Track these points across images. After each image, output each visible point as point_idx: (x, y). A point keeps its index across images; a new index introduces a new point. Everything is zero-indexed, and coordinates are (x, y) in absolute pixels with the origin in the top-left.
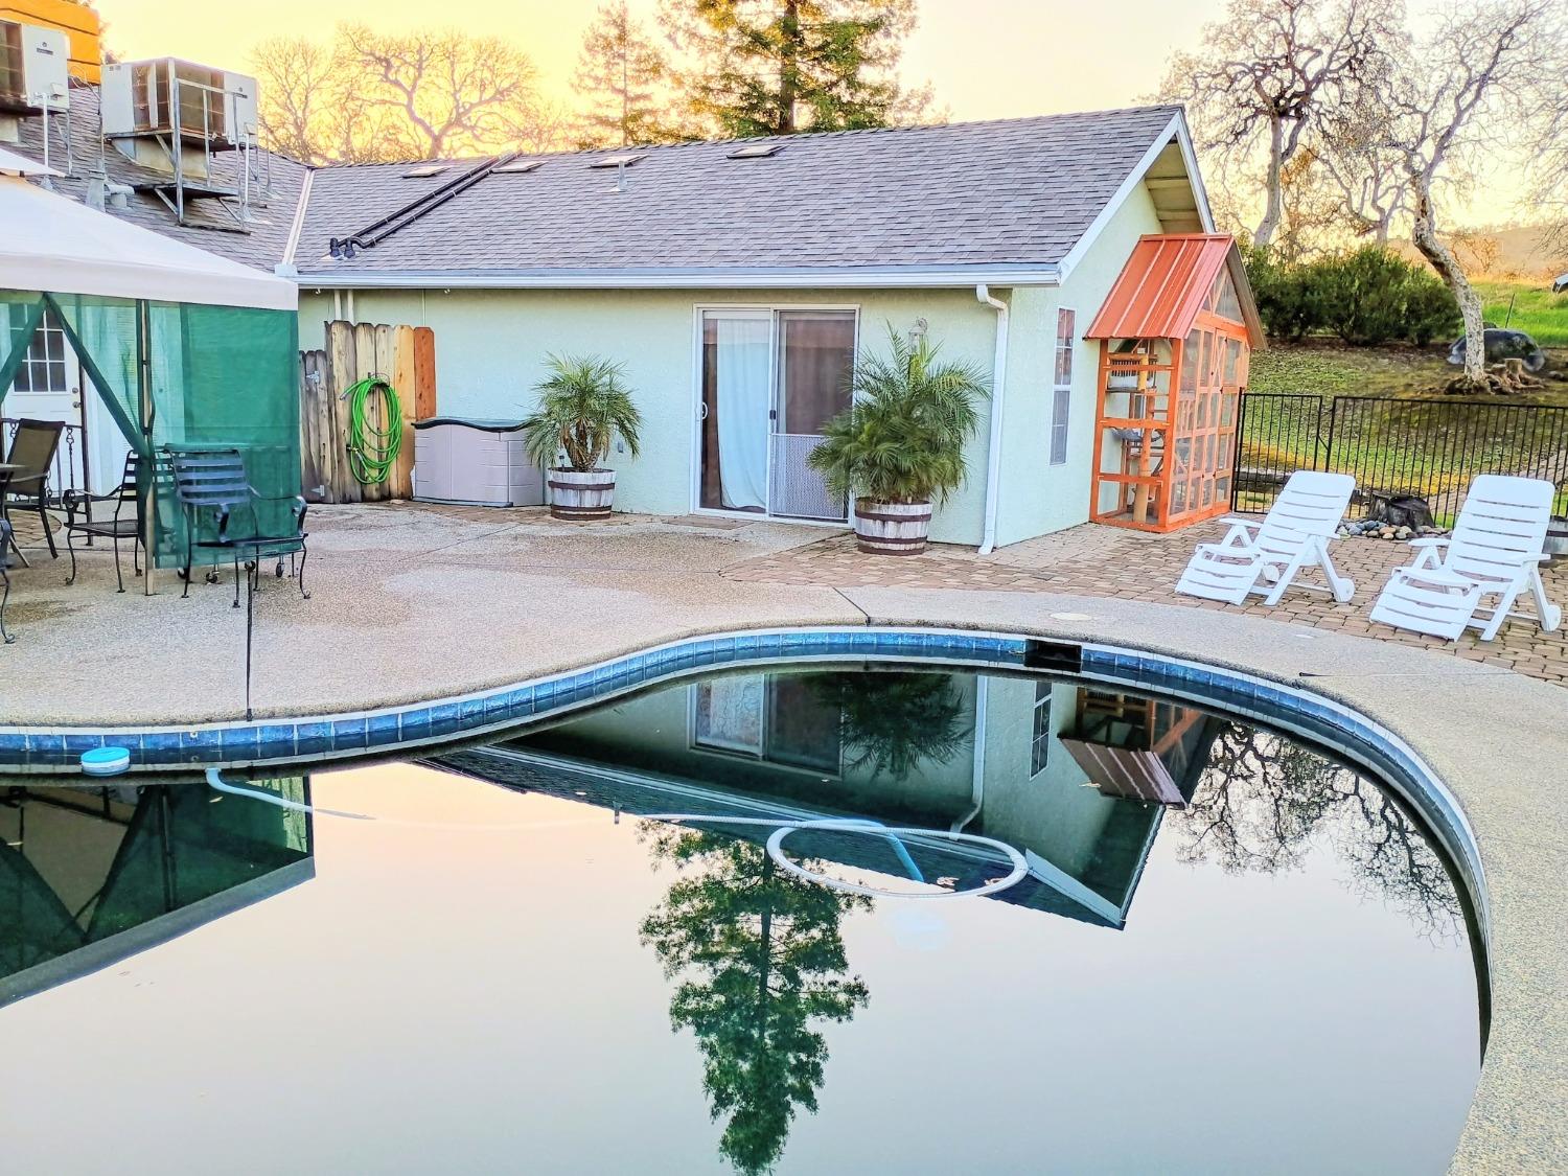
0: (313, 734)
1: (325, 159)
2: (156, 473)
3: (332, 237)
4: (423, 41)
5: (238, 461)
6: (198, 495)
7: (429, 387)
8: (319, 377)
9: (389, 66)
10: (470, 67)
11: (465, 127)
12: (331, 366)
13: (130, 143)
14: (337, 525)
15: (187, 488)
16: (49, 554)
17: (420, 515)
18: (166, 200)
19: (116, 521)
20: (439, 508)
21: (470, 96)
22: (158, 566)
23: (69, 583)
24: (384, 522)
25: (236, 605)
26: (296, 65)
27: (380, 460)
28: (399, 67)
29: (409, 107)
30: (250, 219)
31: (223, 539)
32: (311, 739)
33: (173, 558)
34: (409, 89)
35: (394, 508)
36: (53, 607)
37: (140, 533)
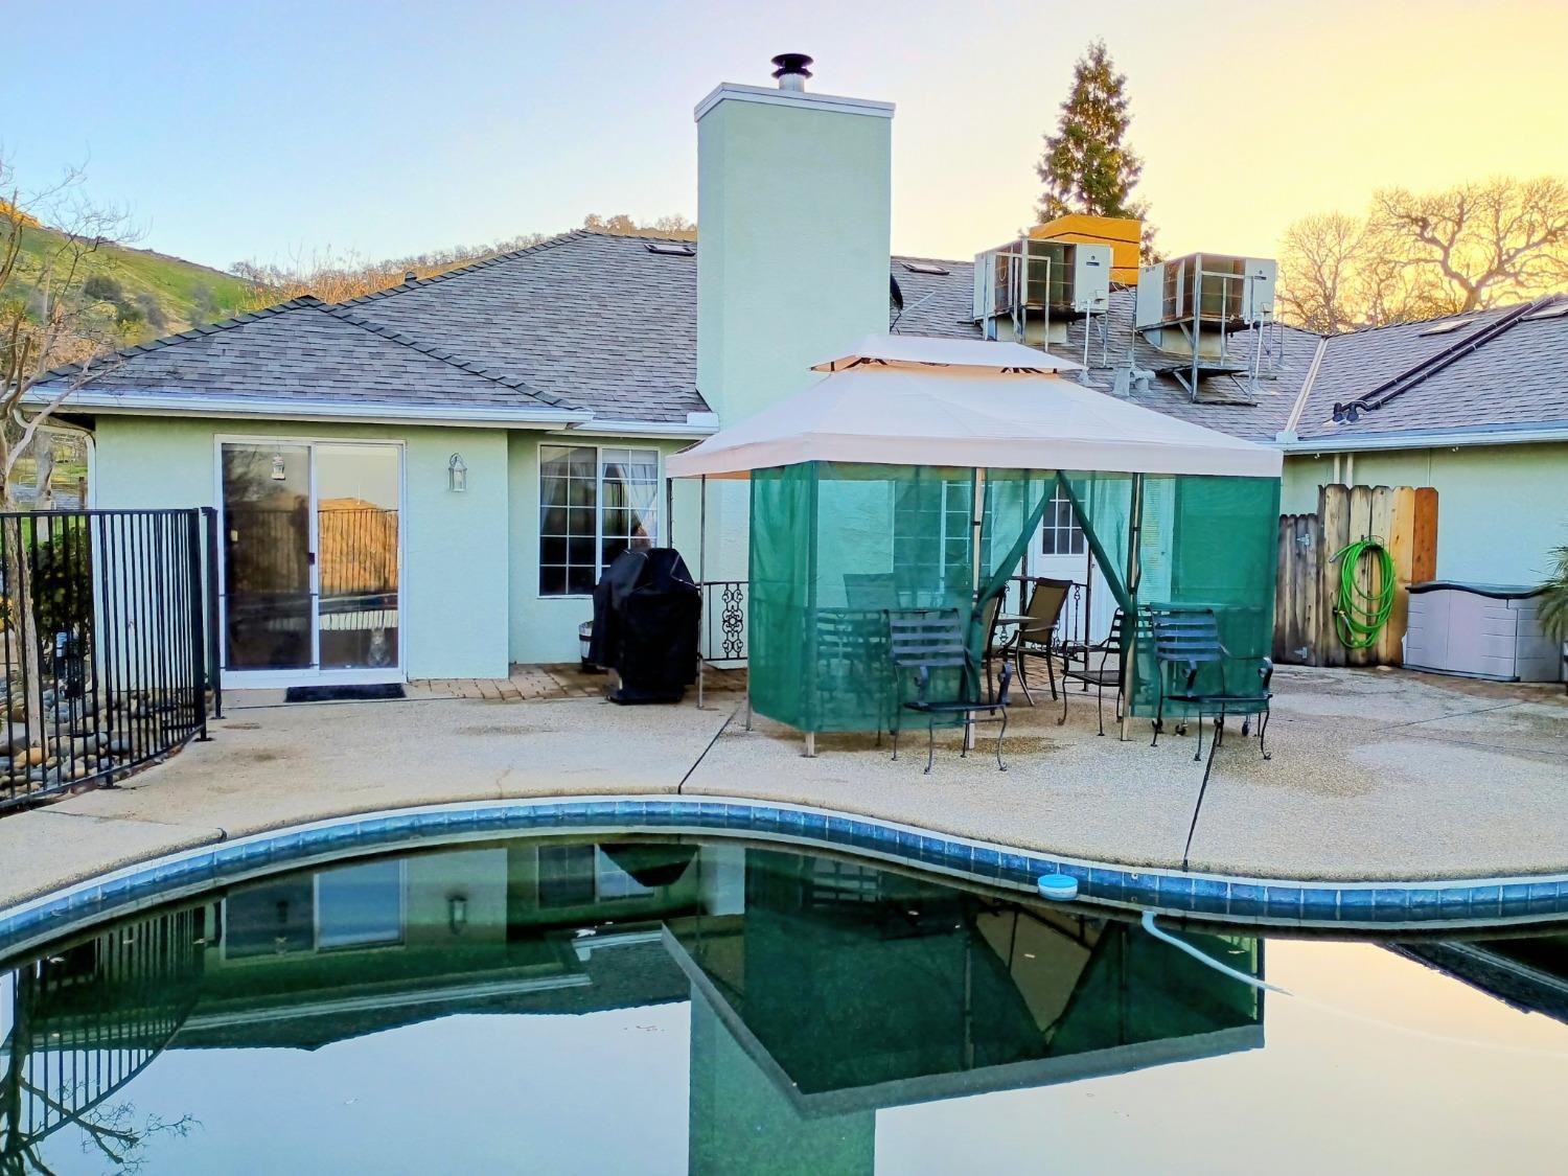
0: (1246, 896)
1: (1350, 324)
2: (1138, 629)
3: (1335, 402)
4: (1467, 194)
5: (1211, 621)
6: (1172, 651)
7: (1428, 550)
8: (1309, 540)
9: (1425, 224)
10: (1518, 212)
11: (1508, 275)
12: (1323, 530)
13: (1158, 333)
14: (1315, 689)
15: (1165, 645)
16: (1051, 697)
17: (1407, 684)
18: (1183, 381)
19: (1101, 672)
20: (1430, 678)
21: (1514, 241)
22: (1133, 714)
23: (1061, 723)
24: (1366, 688)
25: (1197, 758)
26: (1329, 239)
27: (1369, 624)
28: (1436, 224)
29: (1444, 263)
30: (1258, 390)
31: (1190, 694)
32: (1244, 900)
33: (1149, 708)
34: (1446, 244)
35: (1380, 675)
36: (1044, 743)
37: (1121, 683)
